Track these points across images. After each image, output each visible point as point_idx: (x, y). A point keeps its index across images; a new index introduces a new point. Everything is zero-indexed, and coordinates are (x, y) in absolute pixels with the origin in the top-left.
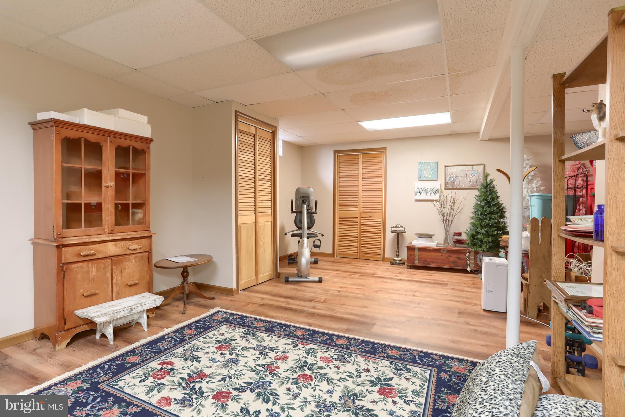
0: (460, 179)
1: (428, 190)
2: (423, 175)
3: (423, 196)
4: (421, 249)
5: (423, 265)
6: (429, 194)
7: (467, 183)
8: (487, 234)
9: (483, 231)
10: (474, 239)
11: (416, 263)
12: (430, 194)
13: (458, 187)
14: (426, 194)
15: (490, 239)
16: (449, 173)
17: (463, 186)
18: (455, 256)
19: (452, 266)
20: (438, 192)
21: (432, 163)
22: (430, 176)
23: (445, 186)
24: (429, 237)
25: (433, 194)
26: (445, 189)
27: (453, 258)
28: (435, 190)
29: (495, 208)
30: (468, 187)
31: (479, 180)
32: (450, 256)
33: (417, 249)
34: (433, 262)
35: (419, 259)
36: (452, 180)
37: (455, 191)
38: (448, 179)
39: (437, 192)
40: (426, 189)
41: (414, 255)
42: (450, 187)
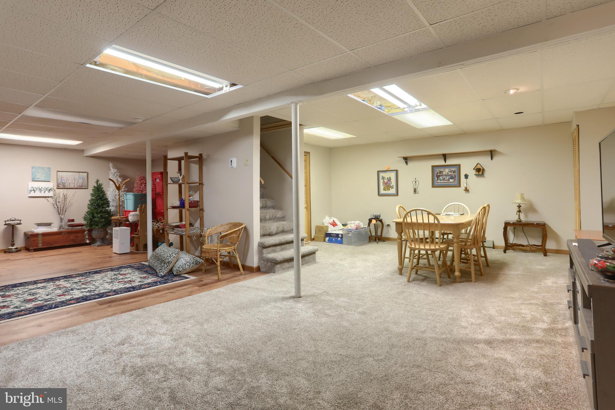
0: (70, 182)
1: (42, 189)
2: (37, 177)
3: (38, 194)
4: (44, 235)
5: (46, 247)
6: (43, 192)
7: (76, 184)
8: (102, 217)
9: (99, 215)
10: (92, 221)
11: (40, 246)
12: (45, 192)
13: (68, 187)
14: (40, 192)
15: (103, 220)
16: (60, 176)
17: (72, 187)
18: (74, 235)
19: (72, 243)
20: (52, 191)
21: (45, 169)
22: (44, 178)
23: (58, 186)
24: (49, 225)
25: (47, 192)
26: (57, 188)
27: (72, 237)
28: (49, 189)
29: (105, 201)
30: (76, 187)
31: (84, 183)
32: (70, 236)
33: (40, 235)
34: (55, 243)
35: (43, 243)
36: (62, 182)
37: (66, 190)
38: (60, 181)
39: (50, 190)
40: (40, 188)
41: (38, 240)
42: (62, 187)
